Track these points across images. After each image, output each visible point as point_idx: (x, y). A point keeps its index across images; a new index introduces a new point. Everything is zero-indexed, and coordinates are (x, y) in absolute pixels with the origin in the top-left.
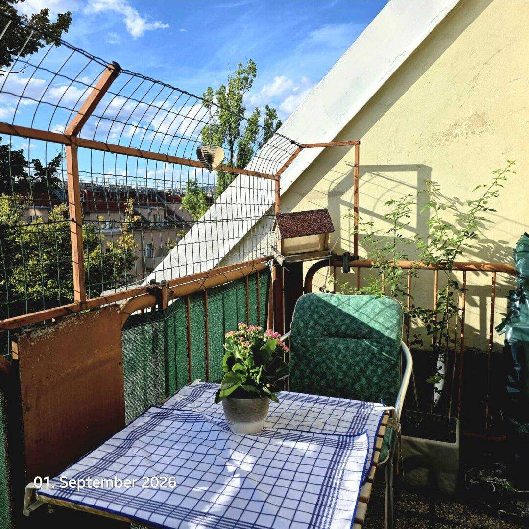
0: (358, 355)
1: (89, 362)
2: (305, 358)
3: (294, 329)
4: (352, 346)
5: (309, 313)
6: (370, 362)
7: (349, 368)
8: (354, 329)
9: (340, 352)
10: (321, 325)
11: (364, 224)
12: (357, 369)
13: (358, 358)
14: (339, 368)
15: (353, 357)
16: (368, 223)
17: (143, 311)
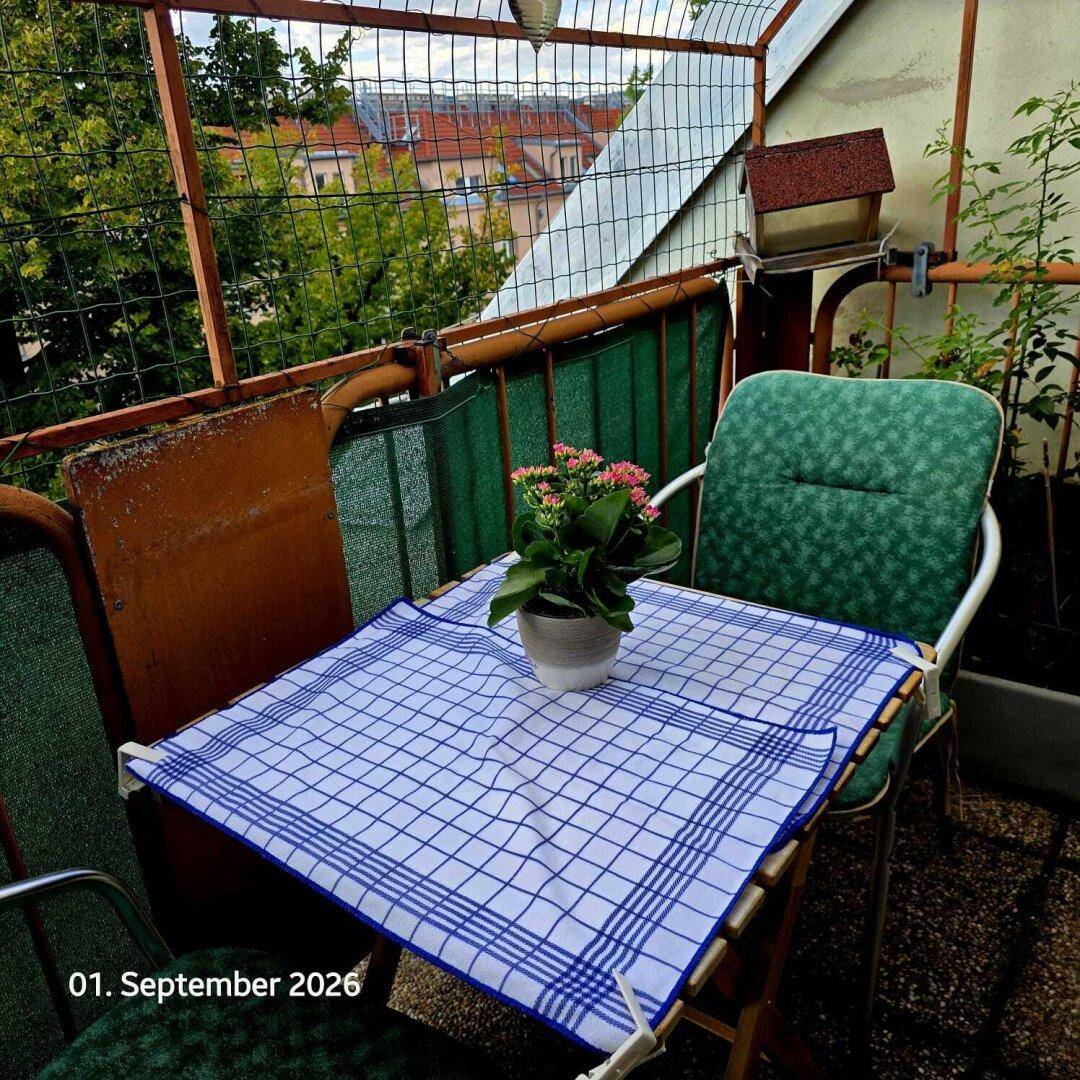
0: (862, 533)
1: (253, 512)
2: (734, 530)
3: (715, 460)
4: (851, 508)
5: (753, 421)
6: (893, 550)
7: (836, 564)
8: (861, 465)
9: (818, 521)
10: (780, 452)
11: (976, 167)
12: (858, 567)
13: (861, 541)
14: (813, 560)
15: (848, 536)
16: (984, 165)
17: (385, 401)
